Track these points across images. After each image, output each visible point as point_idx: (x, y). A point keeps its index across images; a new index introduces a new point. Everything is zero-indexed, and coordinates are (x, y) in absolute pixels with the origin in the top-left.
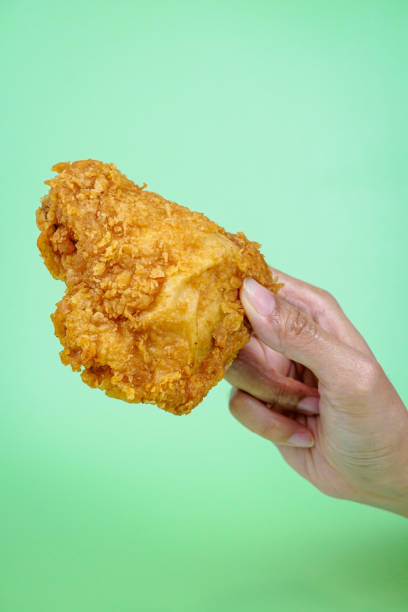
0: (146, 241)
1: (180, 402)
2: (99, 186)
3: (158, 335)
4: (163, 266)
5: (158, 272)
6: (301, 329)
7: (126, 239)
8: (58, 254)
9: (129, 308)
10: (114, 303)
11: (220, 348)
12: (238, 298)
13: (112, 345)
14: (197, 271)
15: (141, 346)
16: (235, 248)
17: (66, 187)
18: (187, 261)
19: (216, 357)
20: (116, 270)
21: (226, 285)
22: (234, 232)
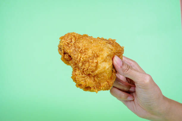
3: (99, 75)
4: (96, 58)
5: (95, 61)
7: (84, 54)
8: (67, 60)
9: (91, 72)
10: (87, 71)
14: (105, 58)
15: (96, 79)
20: (85, 63)
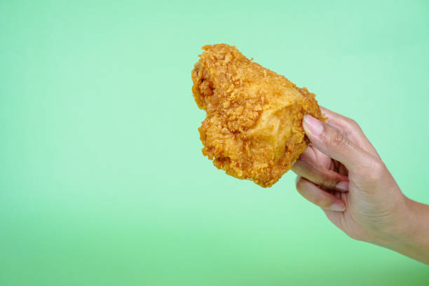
0: (252, 90)
1: (266, 181)
2: (228, 59)
3: (256, 142)
4: (261, 104)
6: (340, 142)
7: (241, 88)
8: (203, 95)
9: (242, 127)
10: (233, 123)
11: (290, 152)
12: (301, 125)
13: (231, 146)
14: (280, 108)
15: (247, 147)
16: (301, 97)
17: (210, 59)
18: (274, 102)
19: (288, 156)
20: (235, 105)
21: (295, 117)
22: (301, 87)
